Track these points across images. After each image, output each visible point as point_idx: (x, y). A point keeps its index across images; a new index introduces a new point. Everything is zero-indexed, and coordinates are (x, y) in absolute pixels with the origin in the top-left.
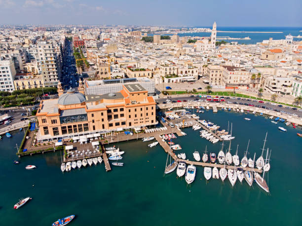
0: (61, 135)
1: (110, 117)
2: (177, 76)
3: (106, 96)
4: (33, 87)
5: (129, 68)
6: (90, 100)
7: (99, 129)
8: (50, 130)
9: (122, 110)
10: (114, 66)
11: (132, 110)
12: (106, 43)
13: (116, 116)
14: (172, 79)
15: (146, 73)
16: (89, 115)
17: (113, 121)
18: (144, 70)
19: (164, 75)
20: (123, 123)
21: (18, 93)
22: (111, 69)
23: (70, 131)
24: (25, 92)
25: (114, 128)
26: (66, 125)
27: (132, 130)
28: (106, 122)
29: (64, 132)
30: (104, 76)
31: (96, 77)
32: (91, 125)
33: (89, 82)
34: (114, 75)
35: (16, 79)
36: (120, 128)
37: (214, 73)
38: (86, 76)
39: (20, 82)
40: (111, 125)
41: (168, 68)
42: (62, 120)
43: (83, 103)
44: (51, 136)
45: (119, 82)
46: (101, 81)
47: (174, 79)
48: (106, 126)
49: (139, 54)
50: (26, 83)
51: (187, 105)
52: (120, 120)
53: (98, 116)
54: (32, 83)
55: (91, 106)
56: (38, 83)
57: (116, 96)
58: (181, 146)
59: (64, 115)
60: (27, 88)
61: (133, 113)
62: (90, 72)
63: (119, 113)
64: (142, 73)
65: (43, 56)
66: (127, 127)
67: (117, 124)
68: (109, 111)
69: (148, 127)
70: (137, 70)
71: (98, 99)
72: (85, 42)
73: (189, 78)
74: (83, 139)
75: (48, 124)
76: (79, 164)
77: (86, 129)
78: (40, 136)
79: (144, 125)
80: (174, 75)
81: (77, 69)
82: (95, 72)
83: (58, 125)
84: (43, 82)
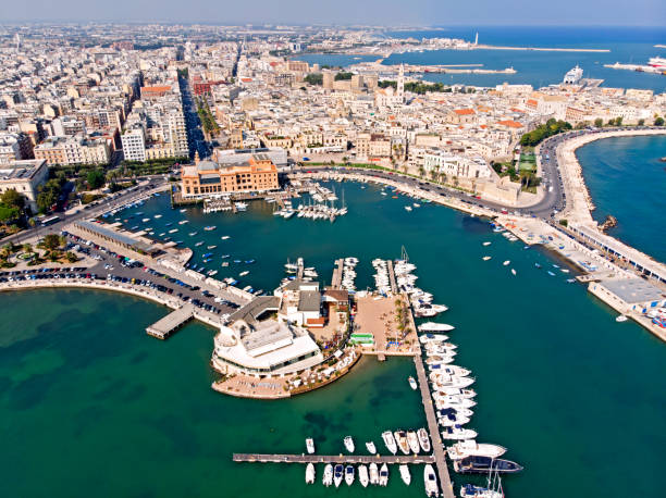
0: (200, 194)
1: (238, 182)
2: (322, 145)
3: (236, 164)
4: (163, 156)
5: (267, 135)
6: (223, 167)
7: (229, 187)
8: (192, 190)
9: (249, 176)
10: (249, 132)
11: (257, 176)
13: (244, 181)
14: (315, 149)
15: (285, 142)
16: (222, 179)
17: (242, 185)
18: (282, 138)
19: (305, 144)
20: (250, 187)
21: (150, 162)
22: (244, 137)
23: (207, 191)
24: (157, 161)
25: (243, 191)
26: (204, 186)
27: (257, 193)
28: (236, 185)
29: (203, 192)
30: (237, 145)
31: (228, 146)
32: (223, 187)
33: (221, 152)
34: (248, 144)
35: (147, 148)
36: (247, 191)
37: (362, 143)
38: (216, 144)
39: (151, 151)
40: (239, 188)
41: (310, 136)
42: (202, 181)
43: (217, 169)
44: (192, 194)
45: (250, 152)
46: (233, 151)
47: (318, 149)
48: (236, 188)
50: (157, 152)
52: (247, 184)
53: (229, 180)
54: (162, 152)
55: (223, 171)
56: (168, 152)
57: (245, 164)
59: (203, 177)
60: (157, 157)
61: (258, 178)
62: (221, 140)
63: (246, 178)
64: (280, 142)
65: (175, 125)
66: (253, 190)
67: (245, 187)
68: (238, 176)
69: (272, 191)
70: (274, 138)
71: (229, 167)
72: (212, 87)
73: (336, 148)
74: (217, 196)
75: (191, 184)
76: (216, 210)
77: (220, 190)
78: (184, 194)
79: (268, 189)
80: (319, 144)
81: (204, 134)
82: (226, 139)
83: (198, 185)
84: (173, 151)
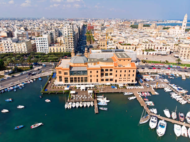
0: (69, 83)
1: (102, 75)
2: (154, 50)
3: (102, 60)
4: (59, 51)
5: (120, 43)
6: (91, 62)
7: (94, 82)
8: (63, 79)
9: (111, 70)
10: (110, 41)
11: (119, 71)
12: (107, 28)
13: (107, 74)
14: (149, 52)
15: (131, 47)
16: (89, 72)
17: (104, 77)
18: (130, 45)
19: (144, 49)
20: (111, 80)
21: (50, 54)
22: (107, 43)
23: (76, 81)
24: (54, 54)
25: (104, 82)
26: (73, 77)
27: (117, 86)
28: (99, 78)
29: (72, 81)
30: (103, 47)
31: (98, 48)
32: (89, 79)
33: (93, 51)
34: (109, 47)
35: (50, 46)
36: (108, 83)
37: (184, 50)
38: (91, 47)
39: (52, 48)
40: (102, 80)
41: (147, 45)
42: (72, 73)
43: (86, 63)
44: (63, 83)
45: (111, 51)
46: (100, 51)
47: (151, 53)
48: (99, 80)
49: (127, 35)
50: (55, 48)
51: (161, 72)
52: (109, 77)
53: (94, 73)
54: (59, 49)
55: (91, 65)
56: (62, 49)
57: (108, 60)
58: (154, 103)
59: (72, 70)
60: (56, 52)
61: (119, 73)
62: (94, 45)
63: (109, 72)
64: (128, 47)
65: (67, 33)
66: (113, 83)
67: (107, 80)
68: (102, 70)
69: (129, 84)
70: (125, 45)
71: (96, 61)
72: (94, 27)
73: (163, 52)
74: (83, 87)
75: (62, 74)
76: (77, 105)
77: (86, 81)
78: (57, 82)
79: (126, 83)
80: (151, 49)
81: (87, 42)
82: (97, 45)
83: (68, 76)
84: (65, 49)
